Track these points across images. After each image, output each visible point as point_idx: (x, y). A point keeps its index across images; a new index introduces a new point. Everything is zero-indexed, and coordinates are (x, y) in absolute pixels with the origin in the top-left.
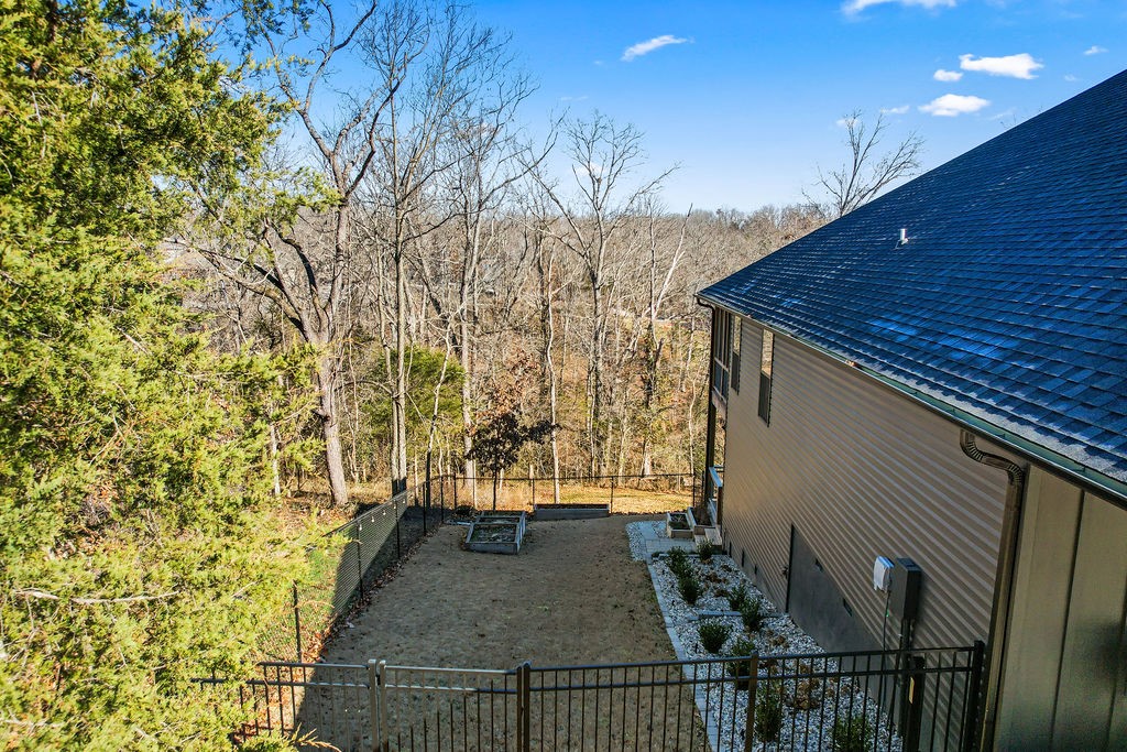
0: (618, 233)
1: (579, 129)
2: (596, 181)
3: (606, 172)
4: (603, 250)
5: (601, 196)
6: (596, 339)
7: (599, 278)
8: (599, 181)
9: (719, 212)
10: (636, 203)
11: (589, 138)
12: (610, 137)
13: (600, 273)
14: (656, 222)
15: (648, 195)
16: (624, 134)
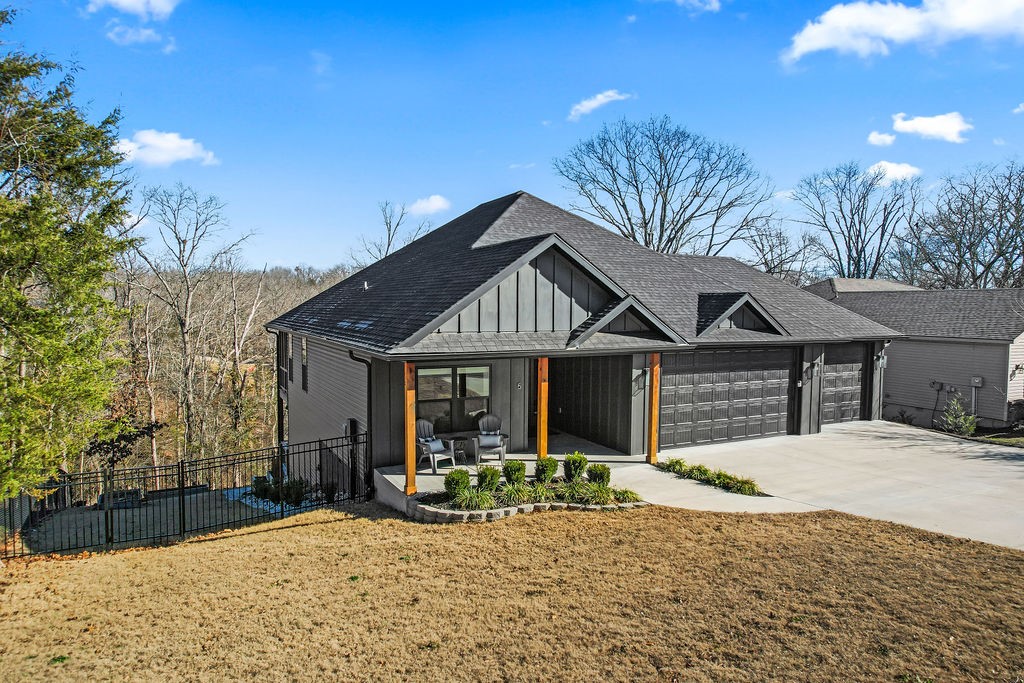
0: (202, 286)
1: (165, 199)
2: (182, 242)
3: (191, 235)
4: (190, 300)
5: (186, 254)
6: (187, 374)
7: (187, 324)
8: (184, 242)
9: (297, 269)
10: (217, 263)
11: (175, 207)
12: (194, 207)
13: (188, 319)
14: (237, 277)
15: (229, 255)
16: (207, 204)
